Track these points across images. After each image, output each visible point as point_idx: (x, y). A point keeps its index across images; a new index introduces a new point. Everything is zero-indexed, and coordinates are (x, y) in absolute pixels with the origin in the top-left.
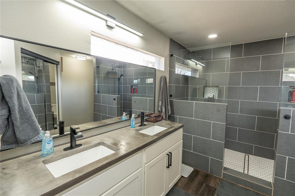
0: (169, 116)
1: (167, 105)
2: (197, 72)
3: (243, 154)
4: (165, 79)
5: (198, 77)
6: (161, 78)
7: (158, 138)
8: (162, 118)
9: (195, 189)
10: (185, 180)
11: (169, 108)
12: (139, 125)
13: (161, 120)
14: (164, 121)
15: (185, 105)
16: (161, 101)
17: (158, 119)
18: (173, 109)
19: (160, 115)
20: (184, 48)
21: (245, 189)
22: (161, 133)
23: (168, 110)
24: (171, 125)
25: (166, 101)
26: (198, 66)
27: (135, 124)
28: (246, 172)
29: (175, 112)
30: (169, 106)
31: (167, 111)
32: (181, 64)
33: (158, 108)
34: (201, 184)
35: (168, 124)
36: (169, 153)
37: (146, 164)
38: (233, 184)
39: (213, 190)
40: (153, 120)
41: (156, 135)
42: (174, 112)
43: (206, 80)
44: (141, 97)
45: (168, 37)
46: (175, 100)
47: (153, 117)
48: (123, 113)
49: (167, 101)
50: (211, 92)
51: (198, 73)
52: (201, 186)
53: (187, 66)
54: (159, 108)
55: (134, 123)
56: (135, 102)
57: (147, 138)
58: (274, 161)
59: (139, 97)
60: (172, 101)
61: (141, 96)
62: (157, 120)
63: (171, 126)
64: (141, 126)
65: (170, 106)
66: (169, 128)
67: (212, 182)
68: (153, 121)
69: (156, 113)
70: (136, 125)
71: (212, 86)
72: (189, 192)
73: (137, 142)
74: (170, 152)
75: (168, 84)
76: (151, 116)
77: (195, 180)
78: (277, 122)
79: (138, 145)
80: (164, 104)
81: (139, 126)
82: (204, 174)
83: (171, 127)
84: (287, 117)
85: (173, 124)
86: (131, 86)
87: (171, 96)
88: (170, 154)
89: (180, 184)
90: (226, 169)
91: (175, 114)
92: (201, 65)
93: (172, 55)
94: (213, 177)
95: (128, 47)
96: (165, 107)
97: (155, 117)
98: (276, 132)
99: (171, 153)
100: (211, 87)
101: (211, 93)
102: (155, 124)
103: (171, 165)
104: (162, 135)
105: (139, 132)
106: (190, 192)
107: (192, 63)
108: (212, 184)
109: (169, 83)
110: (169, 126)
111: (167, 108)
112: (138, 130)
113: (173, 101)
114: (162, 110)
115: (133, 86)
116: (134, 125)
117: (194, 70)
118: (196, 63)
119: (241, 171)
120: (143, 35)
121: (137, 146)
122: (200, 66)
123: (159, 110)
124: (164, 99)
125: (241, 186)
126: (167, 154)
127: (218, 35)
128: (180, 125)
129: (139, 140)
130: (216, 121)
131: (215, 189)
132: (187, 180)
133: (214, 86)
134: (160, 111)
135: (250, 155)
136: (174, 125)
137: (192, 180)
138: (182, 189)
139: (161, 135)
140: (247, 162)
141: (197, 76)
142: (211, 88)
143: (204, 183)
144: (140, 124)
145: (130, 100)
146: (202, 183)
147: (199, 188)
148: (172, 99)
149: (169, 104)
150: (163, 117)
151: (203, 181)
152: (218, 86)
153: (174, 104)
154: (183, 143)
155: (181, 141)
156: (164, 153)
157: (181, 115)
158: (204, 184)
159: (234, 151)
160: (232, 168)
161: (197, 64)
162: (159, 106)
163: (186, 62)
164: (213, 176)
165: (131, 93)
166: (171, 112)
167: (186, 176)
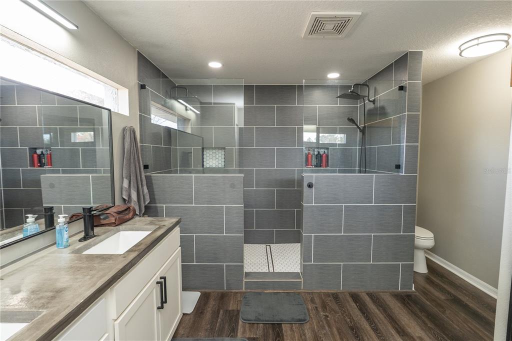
0: (146, 207)
1: (140, 186)
2: (188, 124)
3: (263, 245)
4: (133, 132)
5: (190, 133)
6: (124, 130)
7: (138, 255)
8: (135, 214)
9: (209, 326)
10: (190, 318)
11: (146, 191)
12: (79, 238)
13: (132, 218)
14: (137, 218)
15: (177, 182)
16: (127, 178)
17: (125, 218)
18: (154, 191)
19: (129, 208)
20: (165, 76)
21: (275, 293)
22: (142, 244)
23: (144, 196)
24: (156, 225)
25: (139, 178)
26: (189, 112)
27: (70, 237)
28: (271, 270)
29: (156, 197)
30: (145, 187)
31: (142, 197)
32: (160, 106)
33: (122, 194)
34: (216, 314)
35: (151, 223)
36: (161, 278)
37: (116, 320)
38: (260, 294)
39: (235, 313)
40: (114, 221)
41: (130, 251)
42: (154, 199)
43: (203, 138)
44: (62, 173)
45: (134, 48)
46: (155, 175)
47: (114, 214)
48: (28, 217)
49: (141, 177)
50: (214, 158)
51: (190, 124)
52: (218, 317)
53: (171, 112)
54: (124, 193)
55: (66, 235)
56: (52, 186)
57: (111, 262)
58: (300, 244)
59: (59, 173)
60: (151, 176)
61: (64, 172)
62: (123, 218)
63: (158, 226)
64: (85, 239)
65: (147, 186)
66: (155, 231)
67: (232, 302)
68: (115, 223)
69: (119, 206)
70: (70, 240)
71: (215, 148)
72: (200, 337)
73: (89, 277)
74: (162, 276)
75: (139, 144)
76: (108, 212)
77: (205, 312)
78: (300, 193)
79: (95, 284)
80: (133, 185)
81: (80, 241)
82: (218, 294)
83: (159, 228)
84: (310, 186)
85: (159, 221)
86: (30, 149)
87: (146, 167)
88: (163, 280)
89: (181, 331)
90: (248, 274)
91: (157, 201)
92: (193, 111)
93: (143, 87)
94: (232, 294)
95: (29, 48)
96: (136, 190)
97: (119, 213)
98: (301, 206)
99: (165, 278)
100: (213, 148)
101: (213, 160)
102: (121, 227)
103: (166, 302)
104: (146, 246)
105: (84, 253)
106: (202, 334)
107: (179, 106)
108: (232, 306)
109: (141, 141)
110: (154, 227)
111: (141, 193)
112: (78, 251)
113: (152, 178)
114: (130, 197)
115: (36, 149)
116: (65, 240)
117: (184, 120)
118: (186, 107)
119: (266, 270)
120: (76, 28)
121: (92, 286)
122: (192, 113)
123: (125, 197)
124: (134, 174)
125: (268, 291)
126: (158, 283)
127: (223, 65)
128: (174, 220)
129: (93, 272)
130: (230, 203)
131: (238, 311)
132: (192, 317)
133: (218, 148)
134: (127, 199)
135: (271, 245)
136: (163, 223)
137: (201, 313)
138: (188, 337)
139: (143, 247)
140: (269, 255)
141: (189, 131)
142: (214, 151)
143: (221, 310)
144: (82, 235)
145: (38, 183)
146: (217, 311)
147: (215, 321)
148: (148, 174)
149: (144, 182)
150: (134, 210)
151: (219, 306)
152: (224, 148)
153: (154, 182)
154: (182, 253)
155: (178, 250)
156: (151, 281)
157: (170, 203)
158: (221, 312)
159: (252, 245)
160: (255, 270)
161: (188, 108)
162: (124, 189)
163: (170, 104)
164: (232, 292)
165: (30, 166)
166: (150, 198)
167: (190, 310)
